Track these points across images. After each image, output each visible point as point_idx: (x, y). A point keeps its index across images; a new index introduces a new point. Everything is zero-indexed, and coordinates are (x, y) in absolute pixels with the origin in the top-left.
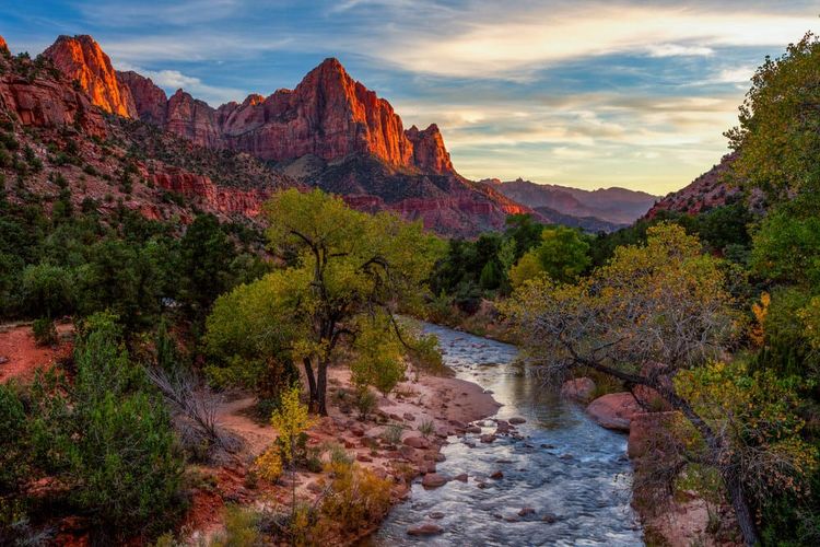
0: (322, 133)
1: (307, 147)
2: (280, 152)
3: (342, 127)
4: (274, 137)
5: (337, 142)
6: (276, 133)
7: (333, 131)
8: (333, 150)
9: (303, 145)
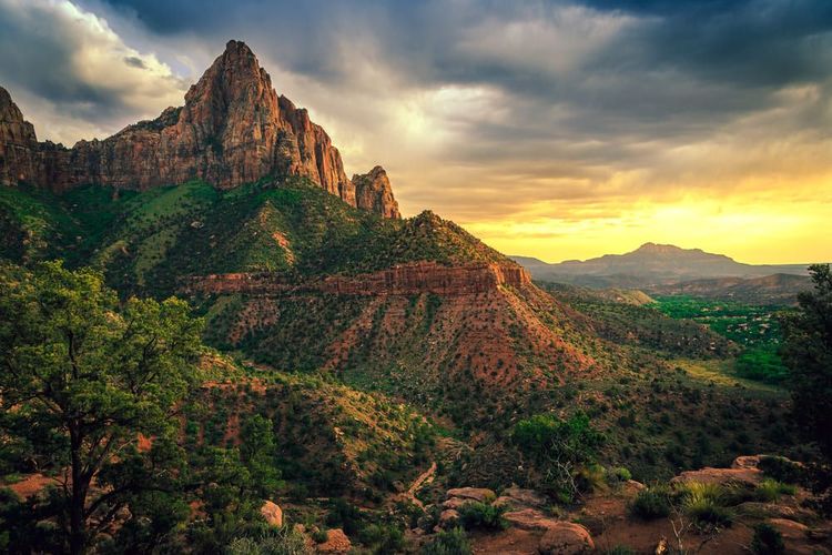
0: (218, 149)
1: (192, 171)
2: (146, 177)
3: (250, 135)
4: (136, 154)
5: (241, 161)
6: (139, 146)
7: (236, 142)
8: (235, 174)
9: (185, 167)
